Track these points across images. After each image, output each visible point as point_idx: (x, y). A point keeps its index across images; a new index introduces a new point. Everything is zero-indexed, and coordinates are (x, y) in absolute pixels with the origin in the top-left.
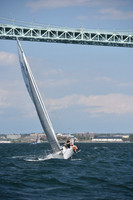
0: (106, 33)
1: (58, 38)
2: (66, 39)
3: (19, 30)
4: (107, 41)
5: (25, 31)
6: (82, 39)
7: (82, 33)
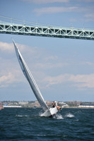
0: (89, 31)
1: (55, 34)
2: (61, 35)
3: (28, 28)
4: (89, 36)
5: (32, 29)
6: (72, 35)
7: (72, 30)
